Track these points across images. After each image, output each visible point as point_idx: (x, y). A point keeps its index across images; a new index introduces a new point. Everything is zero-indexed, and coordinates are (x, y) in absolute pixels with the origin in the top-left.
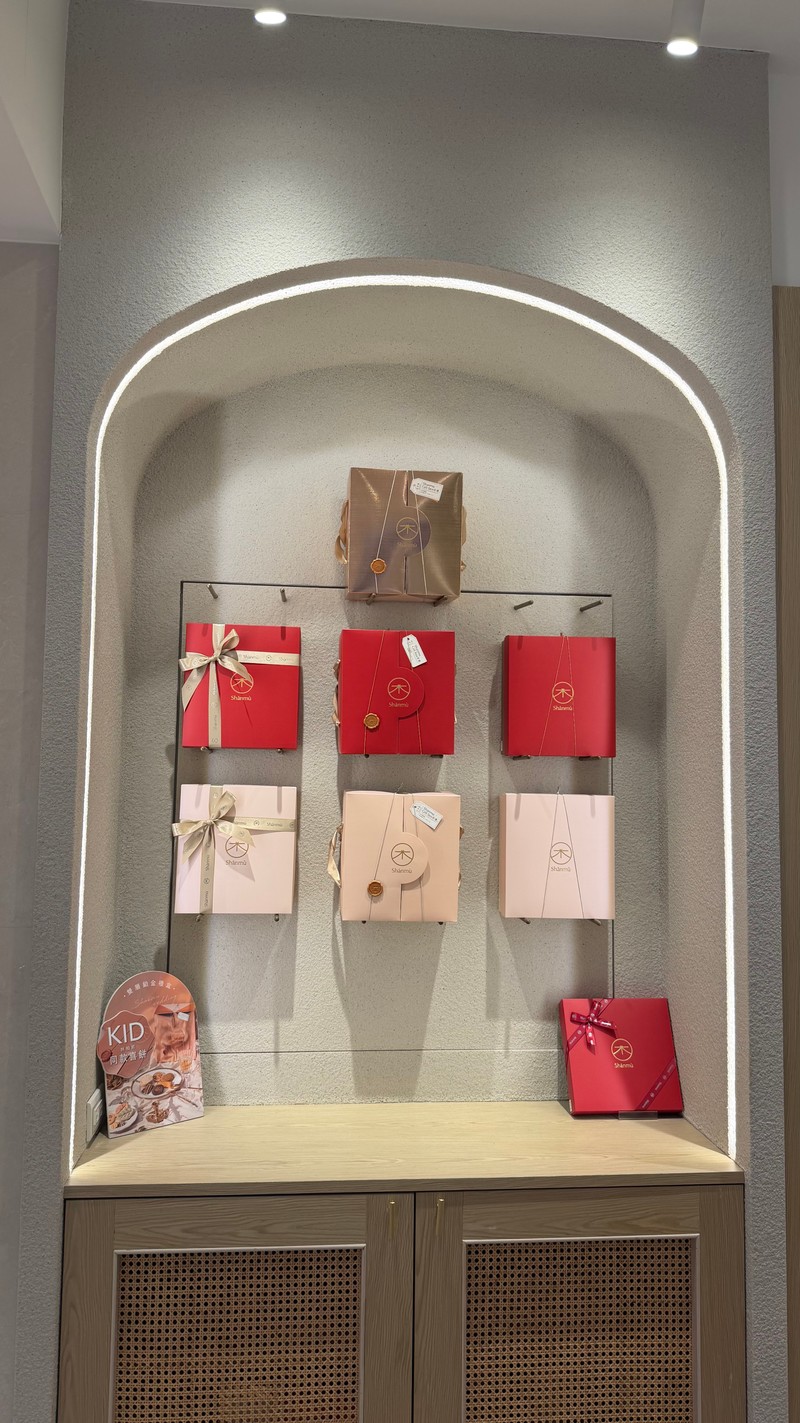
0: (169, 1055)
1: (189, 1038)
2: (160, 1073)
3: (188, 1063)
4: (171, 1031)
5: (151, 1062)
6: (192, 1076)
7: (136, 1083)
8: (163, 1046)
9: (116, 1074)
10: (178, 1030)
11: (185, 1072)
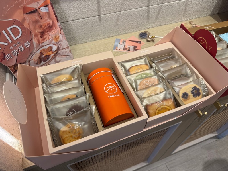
0: (45, 37)
1: (53, 22)
2: (43, 49)
3: (57, 36)
4: (40, 22)
5: (35, 46)
6: (62, 43)
7: (30, 61)
8: (38, 33)
9: (15, 64)
10: (44, 19)
11: (57, 42)
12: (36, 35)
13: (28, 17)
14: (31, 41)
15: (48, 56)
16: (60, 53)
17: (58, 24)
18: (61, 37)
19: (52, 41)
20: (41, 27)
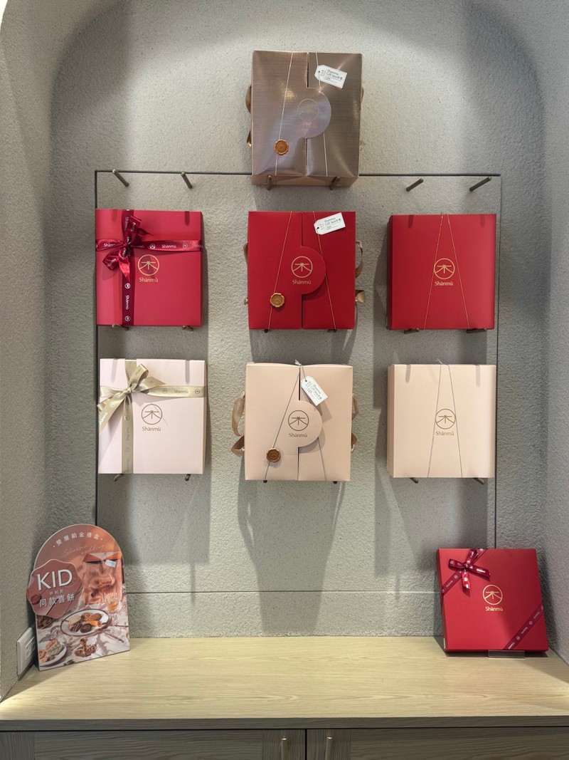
0: (97, 597)
1: (116, 582)
2: (87, 613)
3: (115, 604)
4: (98, 576)
5: (79, 604)
6: (118, 616)
7: (64, 622)
8: (90, 589)
9: (45, 615)
10: (106, 575)
11: (112, 612)
12: (87, 591)
13: (86, 567)
14: (77, 594)
15: (90, 627)
16: (109, 630)
17: (122, 587)
18: (120, 607)
19: (104, 606)
20: (97, 582)
